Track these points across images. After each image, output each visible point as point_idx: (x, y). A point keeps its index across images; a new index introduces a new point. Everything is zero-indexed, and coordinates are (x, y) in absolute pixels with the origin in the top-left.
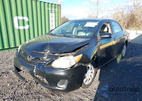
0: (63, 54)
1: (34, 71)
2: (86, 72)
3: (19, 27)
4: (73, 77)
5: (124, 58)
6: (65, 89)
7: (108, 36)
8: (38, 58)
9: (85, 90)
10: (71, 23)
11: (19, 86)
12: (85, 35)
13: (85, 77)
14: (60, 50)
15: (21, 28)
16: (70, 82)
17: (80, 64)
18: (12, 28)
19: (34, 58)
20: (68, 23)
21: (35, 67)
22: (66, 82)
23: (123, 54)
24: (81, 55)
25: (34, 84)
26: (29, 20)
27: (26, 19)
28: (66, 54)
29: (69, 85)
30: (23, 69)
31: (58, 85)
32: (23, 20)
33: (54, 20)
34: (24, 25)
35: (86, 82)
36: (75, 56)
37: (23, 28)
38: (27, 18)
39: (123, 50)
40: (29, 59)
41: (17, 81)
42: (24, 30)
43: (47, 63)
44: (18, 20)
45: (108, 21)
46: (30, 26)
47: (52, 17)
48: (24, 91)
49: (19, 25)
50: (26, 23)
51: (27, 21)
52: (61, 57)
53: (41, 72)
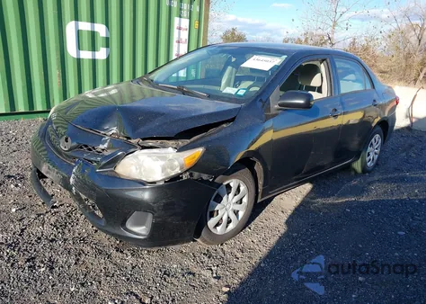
0: (151, 143)
1: (72, 180)
2: (219, 199)
3: (78, 54)
4: (167, 207)
5: (369, 172)
6: (145, 239)
7: (302, 102)
8: (86, 146)
9: (211, 248)
10: (213, 53)
11: (39, 215)
12: (233, 93)
13: (215, 214)
14: (142, 129)
15: (86, 55)
16: (158, 220)
17: (196, 175)
18: (59, 53)
19: (75, 144)
20: (204, 52)
21: (74, 170)
22: (150, 218)
23: (367, 159)
24: (200, 151)
25: (79, 215)
26: (111, 34)
27: (101, 29)
28: (159, 141)
29: (155, 229)
30: (47, 173)
31: (128, 225)
32: (93, 34)
33: (184, 40)
34: (94, 49)
35: (218, 228)
36: (180, 150)
37: (91, 58)
38: (104, 27)
39: (369, 149)
40: (64, 146)
41: (40, 203)
42: (94, 62)
43: (104, 162)
44: (79, 33)
45: (323, 57)
46: (111, 50)
47: (180, 29)
48: (47, 230)
49: (79, 47)
50: (99, 42)
51: (105, 35)
52: (144, 148)
53: (85, 184)
